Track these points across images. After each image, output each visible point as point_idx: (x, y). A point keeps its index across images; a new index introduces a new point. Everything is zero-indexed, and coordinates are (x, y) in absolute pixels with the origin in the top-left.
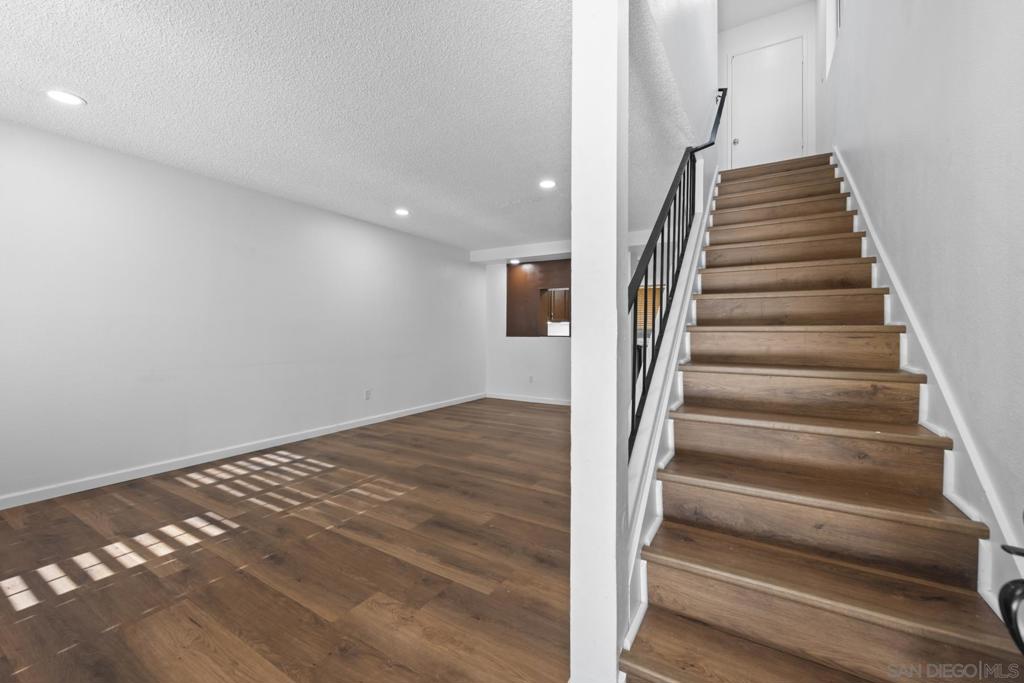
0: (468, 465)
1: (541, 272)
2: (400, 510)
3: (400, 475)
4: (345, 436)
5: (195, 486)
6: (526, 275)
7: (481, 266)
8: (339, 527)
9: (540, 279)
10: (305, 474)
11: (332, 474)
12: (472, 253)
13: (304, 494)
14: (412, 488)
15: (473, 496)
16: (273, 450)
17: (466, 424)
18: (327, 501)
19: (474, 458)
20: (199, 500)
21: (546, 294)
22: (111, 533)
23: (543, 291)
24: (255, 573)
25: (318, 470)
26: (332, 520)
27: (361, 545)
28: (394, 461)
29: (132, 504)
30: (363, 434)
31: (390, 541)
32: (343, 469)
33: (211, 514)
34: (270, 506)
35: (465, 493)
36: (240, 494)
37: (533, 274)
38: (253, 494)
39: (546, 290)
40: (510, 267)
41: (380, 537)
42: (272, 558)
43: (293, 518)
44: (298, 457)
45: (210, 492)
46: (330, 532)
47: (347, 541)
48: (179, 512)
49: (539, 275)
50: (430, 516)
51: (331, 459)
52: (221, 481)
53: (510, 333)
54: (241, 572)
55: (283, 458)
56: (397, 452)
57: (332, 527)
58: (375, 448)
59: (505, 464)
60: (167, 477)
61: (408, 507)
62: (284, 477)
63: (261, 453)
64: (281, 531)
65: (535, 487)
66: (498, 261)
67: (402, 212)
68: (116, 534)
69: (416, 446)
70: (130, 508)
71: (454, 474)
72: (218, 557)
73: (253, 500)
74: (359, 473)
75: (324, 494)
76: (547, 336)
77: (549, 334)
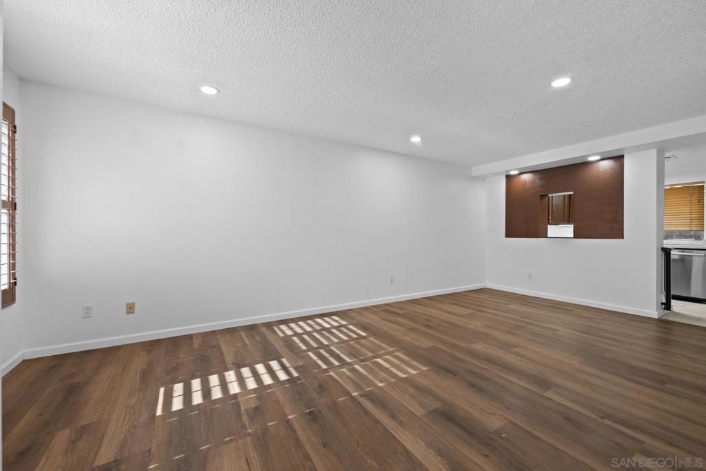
0: (473, 354)
1: (541, 179)
2: (412, 390)
3: (414, 353)
4: (375, 309)
5: (281, 335)
6: (525, 182)
7: (482, 179)
8: (362, 396)
9: (540, 186)
10: (346, 338)
11: (363, 341)
12: (473, 169)
13: (342, 356)
14: (425, 369)
15: (480, 390)
16: (329, 315)
17: (469, 311)
18: (357, 367)
19: (479, 347)
20: (280, 347)
21: (546, 199)
22: (231, 362)
23: (543, 196)
24: (296, 427)
25: (355, 336)
26: (358, 387)
27: (377, 422)
28: (408, 338)
29: (247, 342)
30: (387, 310)
31: (401, 423)
32: (371, 339)
33: (284, 360)
34: (320, 362)
35: (472, 385)
36: (304, 348)
37: (533, 181)
38: (310, 348)
39: (547, 195)
40: (509, 178)
41: (393, 417)
42: (310, 413)
43: (331, 377)
44: (344, 323)
45: (287, 341)
46: (353, 398)
47: (366, 412)
48: (268, 354)
49: (538, 182)
50: (438, 405)
51: (364, 328)
52: (296, 334)
53: (508, 235)
54: (288, 421)
55: (334, 322)
56: (412, 329)
57: (356, 394)
58: (395, 323)
59: (510, 359)
60: (269, 325)
61: (419, 388)
62: (332, 338)
63: (322, 316)
64: (322, 388)
65: (549, 394)
66: (498, 174)
67: (416, 139)
68: (233, 364)
69: (427, 326)
70: (245, 344)
71: (459, 360)
72: (278, 401)
73: (310, 354)
74: (383, 345)
75: (355, 360)
76: (547, 237)
77: (549, 236)
